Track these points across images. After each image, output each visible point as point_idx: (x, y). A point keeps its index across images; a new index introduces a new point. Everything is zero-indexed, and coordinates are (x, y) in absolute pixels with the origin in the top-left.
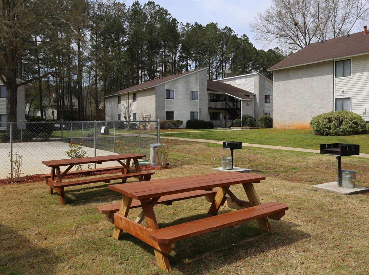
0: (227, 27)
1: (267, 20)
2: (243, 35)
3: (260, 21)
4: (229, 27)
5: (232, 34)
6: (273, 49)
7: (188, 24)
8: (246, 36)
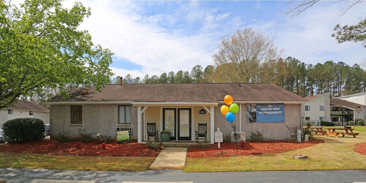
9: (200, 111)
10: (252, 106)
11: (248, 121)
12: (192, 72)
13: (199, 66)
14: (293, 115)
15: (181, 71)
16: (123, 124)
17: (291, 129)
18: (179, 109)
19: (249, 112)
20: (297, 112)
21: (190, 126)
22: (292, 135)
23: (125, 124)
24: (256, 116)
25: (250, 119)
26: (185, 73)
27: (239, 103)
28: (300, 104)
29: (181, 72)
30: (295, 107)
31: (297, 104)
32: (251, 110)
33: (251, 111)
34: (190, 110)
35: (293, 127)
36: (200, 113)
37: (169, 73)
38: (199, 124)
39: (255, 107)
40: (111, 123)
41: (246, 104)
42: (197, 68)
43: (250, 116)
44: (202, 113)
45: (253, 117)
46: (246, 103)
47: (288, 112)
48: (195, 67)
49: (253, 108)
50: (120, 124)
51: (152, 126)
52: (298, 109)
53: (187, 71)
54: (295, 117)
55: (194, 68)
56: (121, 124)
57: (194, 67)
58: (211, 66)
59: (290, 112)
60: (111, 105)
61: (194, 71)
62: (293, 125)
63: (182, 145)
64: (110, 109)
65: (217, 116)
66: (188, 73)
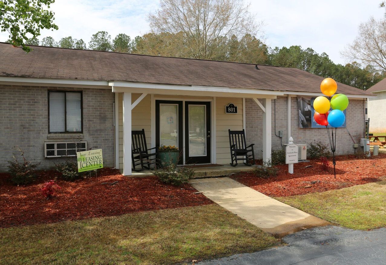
0: (309, 48)
1: (355, 49)
2: (323, 53)
3: (349, 50)
4: (311, 48)
5: (314, 54)
6: (351, 64)
7: (277, 48)
8: (326, 54)
9: (227, 107)
10: (305, 101)
11: (301, 126)
12: (91, 42)
13: (104, 33)
14: (355, 117)
15: (70, 37)
16: (60, 135)
17: (353, 138)
18: (187, 103)
19: (301, 111)
20: (361, 112)
21: (207, 135)
22: (355, 147)
23: (66, 135)
24: (310, 117)
25: (303, 123)
26: (77, 43)
27: (288, 95)
28: (364, 100)
29: (70, 40)
30: (358, 104)
31: (361, 100)
32: (304, 107)
33: (304, 109)
34: (208, 104)
35: (355, 135)
36: (227, 112)
37: (44, 39)
38: (231, 132)
39: (309, 103)
40: (29, 131)
41: (297, 98)
42: (100, 36)
43: (303, 118)
44: (231, 112)
45: (307, 120)
46: (297, 95)
47: (350, 111)
48: (97, 34)
49: (306, 104)
50: (52, 135)
51: (138, 136)
52: (361, 107)
53: (81, 40)
54: (358, 120)
55: (96, 36)
56: (56, 133)
57: (95, 33)
58: (124, 35)
59: (353, 112)
60: (27, 88)
61: (96, 41)
62: (355, 132)
63: (217, 173)
64: (26, 99)
65: (253, 117)
66: (83, 42)
